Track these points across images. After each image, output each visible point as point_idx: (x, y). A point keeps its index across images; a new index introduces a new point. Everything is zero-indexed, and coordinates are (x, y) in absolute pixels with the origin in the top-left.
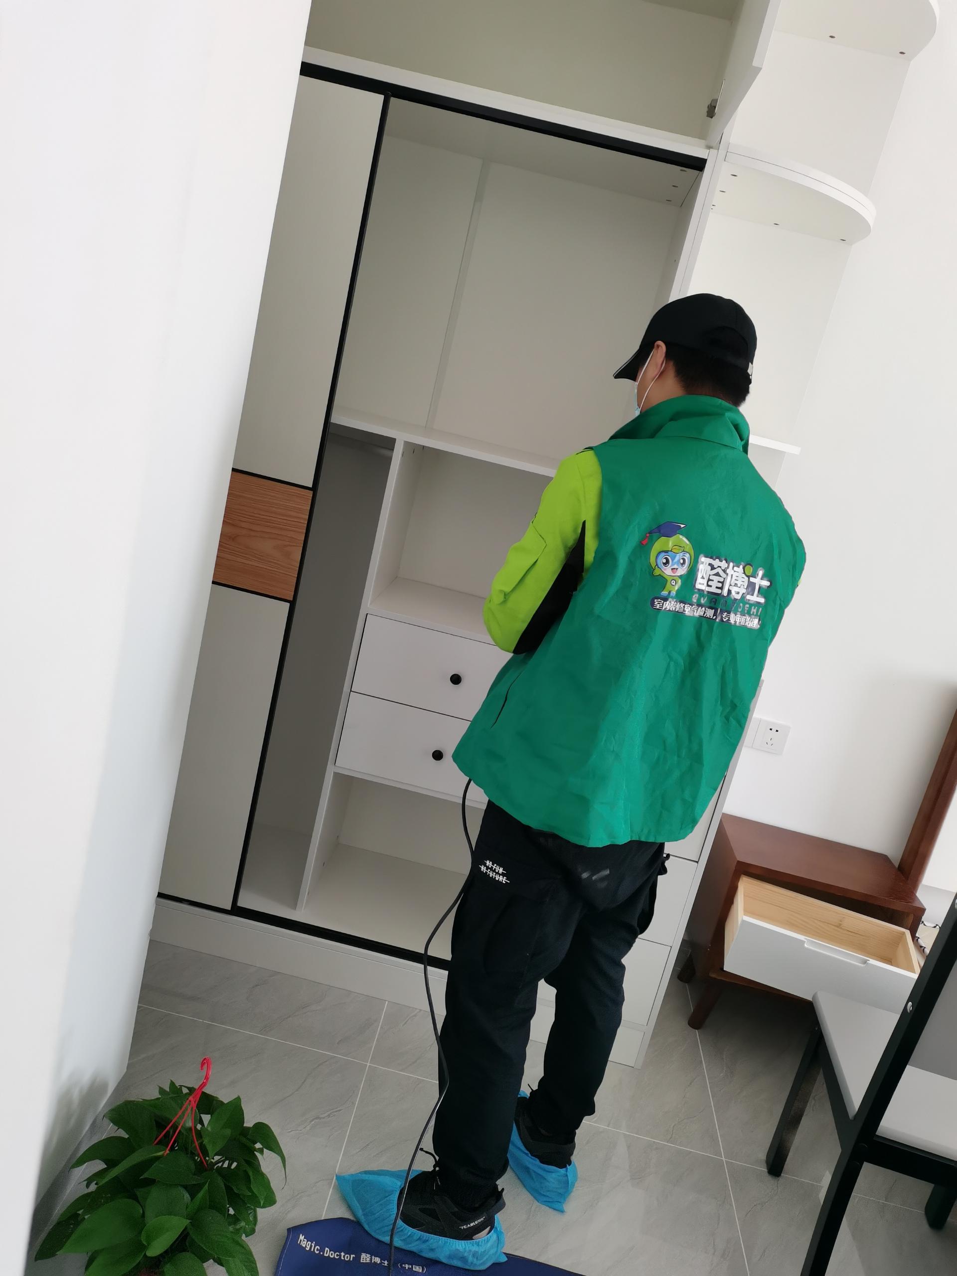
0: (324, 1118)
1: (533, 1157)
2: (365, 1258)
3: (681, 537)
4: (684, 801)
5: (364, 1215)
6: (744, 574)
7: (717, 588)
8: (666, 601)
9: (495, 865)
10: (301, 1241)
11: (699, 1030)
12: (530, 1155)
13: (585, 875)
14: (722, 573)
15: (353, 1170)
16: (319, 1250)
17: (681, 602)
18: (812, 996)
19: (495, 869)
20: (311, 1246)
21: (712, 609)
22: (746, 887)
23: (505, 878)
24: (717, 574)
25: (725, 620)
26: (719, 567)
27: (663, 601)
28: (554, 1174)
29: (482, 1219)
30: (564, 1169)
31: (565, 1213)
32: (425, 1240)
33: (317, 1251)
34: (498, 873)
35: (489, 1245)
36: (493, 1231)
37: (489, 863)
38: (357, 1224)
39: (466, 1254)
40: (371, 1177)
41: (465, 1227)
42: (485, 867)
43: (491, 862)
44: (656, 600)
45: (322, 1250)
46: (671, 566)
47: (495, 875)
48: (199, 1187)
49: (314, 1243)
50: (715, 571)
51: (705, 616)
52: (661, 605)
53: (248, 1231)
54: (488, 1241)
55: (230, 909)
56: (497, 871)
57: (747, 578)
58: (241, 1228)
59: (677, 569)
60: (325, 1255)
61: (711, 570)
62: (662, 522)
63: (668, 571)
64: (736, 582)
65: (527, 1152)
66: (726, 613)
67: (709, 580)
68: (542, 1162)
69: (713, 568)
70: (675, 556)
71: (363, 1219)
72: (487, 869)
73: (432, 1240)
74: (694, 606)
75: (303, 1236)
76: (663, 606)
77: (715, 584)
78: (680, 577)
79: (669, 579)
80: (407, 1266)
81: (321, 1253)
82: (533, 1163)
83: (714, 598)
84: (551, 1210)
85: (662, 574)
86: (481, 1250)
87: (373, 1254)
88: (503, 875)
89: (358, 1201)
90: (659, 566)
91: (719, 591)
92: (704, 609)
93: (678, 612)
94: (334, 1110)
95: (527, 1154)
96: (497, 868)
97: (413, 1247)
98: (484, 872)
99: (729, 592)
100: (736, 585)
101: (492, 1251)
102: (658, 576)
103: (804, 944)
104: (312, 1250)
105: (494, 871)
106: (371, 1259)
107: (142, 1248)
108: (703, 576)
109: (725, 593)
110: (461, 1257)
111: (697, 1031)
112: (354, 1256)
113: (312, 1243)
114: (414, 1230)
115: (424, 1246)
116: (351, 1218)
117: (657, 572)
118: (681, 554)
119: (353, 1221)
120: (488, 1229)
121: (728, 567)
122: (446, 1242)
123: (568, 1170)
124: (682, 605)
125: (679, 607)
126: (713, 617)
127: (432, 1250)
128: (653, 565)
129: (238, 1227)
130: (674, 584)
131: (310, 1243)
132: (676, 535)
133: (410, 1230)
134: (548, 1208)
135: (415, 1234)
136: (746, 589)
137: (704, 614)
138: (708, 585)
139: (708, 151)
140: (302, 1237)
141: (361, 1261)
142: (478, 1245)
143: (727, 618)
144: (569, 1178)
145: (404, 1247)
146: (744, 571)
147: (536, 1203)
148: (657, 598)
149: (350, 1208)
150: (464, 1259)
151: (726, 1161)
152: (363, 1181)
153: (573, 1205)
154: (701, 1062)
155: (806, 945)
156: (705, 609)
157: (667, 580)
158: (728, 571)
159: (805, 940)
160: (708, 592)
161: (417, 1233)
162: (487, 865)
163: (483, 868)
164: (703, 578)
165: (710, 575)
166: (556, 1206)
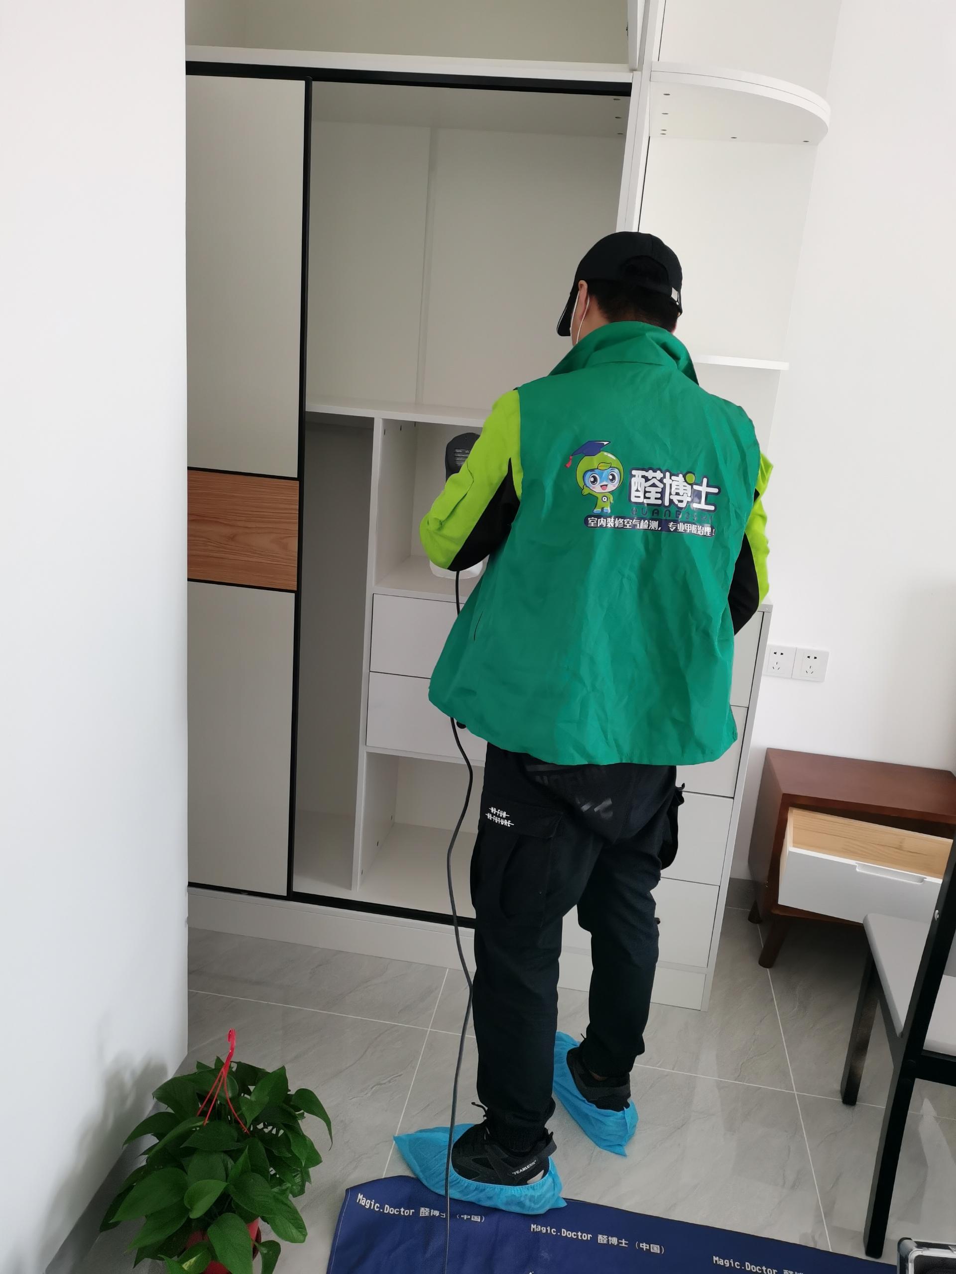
0: (385, 1084)
1: (589, 1103)
2: (424, 1212)
3: (606, 454)
4: (675, 722)
5: (422, 1171)
6: (685, 483)
7: (656, 498)
8: (600, 518)
9: (499, 810)
10: (360, 1200)
11: (771, 969)
12: (586, 1101)
13: (585, 808)
14: (658, 483)
15: (412, 1131)
16: (379, 1208)
17: (619, 517)
18: (863, 917)
19: (499, 814)
20: (371, 1204)
21: (656, 521)
22: (796, 819)
23: (509, 821)
24: (654, 485)
25: (672, 530)
26: (653, 477)
27: (596, 519)
28: (612, 1118)
29: (534, 1163)
30: (621, 1112)
31: (628, 1157)
32: (482, 1189)
33: (377, 1208)
34: (502, 818)
35: (545, 1188)
36: (547, 1175)
37: (493, 810)
38: (417, 1181)
39: (522, 1199)
40: (425, 1135)
41: (518, 1172)
42: (491, 815)
43: (495, 809)
44: (589, 519)
45: (382, 1207)
46: (600, 483)
47: (500, 820)
48: (240, 1151)
49: (373, 1201)
50: (650, 483)
51: (649, 528)
52: (596, 522)
53: (296, 1192)
54: (543, 1185)
55: (285, 895)
56: (501, 816)
57: (690, 486)
58: (288, 1188)
59: (607, 485)
60: (385, 1212)
61: (646, 482)
62: (584, 441)
63: (597, 489)
64: (677, 491)
65: (584, 1099)
66: (672, 523)
67: (645, 492)
68: (599, 1107)
69: (647, 479)
70: (603, 473)
71: (421, 1176)
72: (492, 816)
73: (488, 1189)
74: (634, 520)
75: (362, 1195)
76: (597, 523)
77: (653, 494)
78: (611, 492)
79: (599, 496)
80: (465, 1217)
81: (381, 1210)
82: (591, 1109)
83: (655, 510)
84: (613, 1154)
85: (591, 492)
86: (537, 1194)
87: (431, 1207)
88: (507, 818)
89: (415, 1158)
90: (588, 485)
91: (659, 502)
92: (646, 521)
93: (617, 527)
94: (394, 1076)
95: (584, 1101)
96: (500, 813)
97: (471, 1198)
98: (491, 819)
99: (671, 501)
100: (677, 494)
101: (549, 1195)
102: (587, 494)
103: (855, 868)
104: (372, 1208)
105: (499, 816)
106: (430, 1212)
107: (188, 1211)
108: (637, 489)
109: (667, 503)
110: (518, 1203)
111: (768, 969)
112: (413, 1211)
113: (371, 1201)
114: (470, 1181)
115: (482, 1195)
116: (411, 1175)
117: (586, 491)
118: (609, 470)
119: (413, 1178)
120: (542, 1172)
121: (664, 477)
122: (502, 1189)
123: (625, 1112)
124: (621, 521)
125: (619, 522)
126: (658, 528)
127: (490, 1198)
128: (581, 484)
129: (284, 1187)
130: (606, 500)
131: (369, 1201)
132: (600, 452)
133: (466, 1182)
134: (610, 1153)
135: (471, 1184)
136: (690, 497)
137: (649, 527)
138: (645, 497)
139: (632, 74)
140: (360, 1196)
141: (421, 1215)
142: (534, 1189)
143: (675, 528)
144: (627, 1120)
145: (464, 1199)
146: (685, 479)
147: (598, 1149)
148: (590, 516)
149: (409, 1166)
150: (521, 1204)
151: (797, 1094)
152: (418, 1139)
153: (635, 1148)
154: (772, 999)
155: (857, 870)
156: (649, 522)
157: (598, 498)
158: (665, 481)
159: (856, 865)
160: (648, 504)
161: (472, 1184)
162: (492, 811)
163: (489, 816)
164: (637, 490)
165: (645, 487)
166: (618, 1149)
